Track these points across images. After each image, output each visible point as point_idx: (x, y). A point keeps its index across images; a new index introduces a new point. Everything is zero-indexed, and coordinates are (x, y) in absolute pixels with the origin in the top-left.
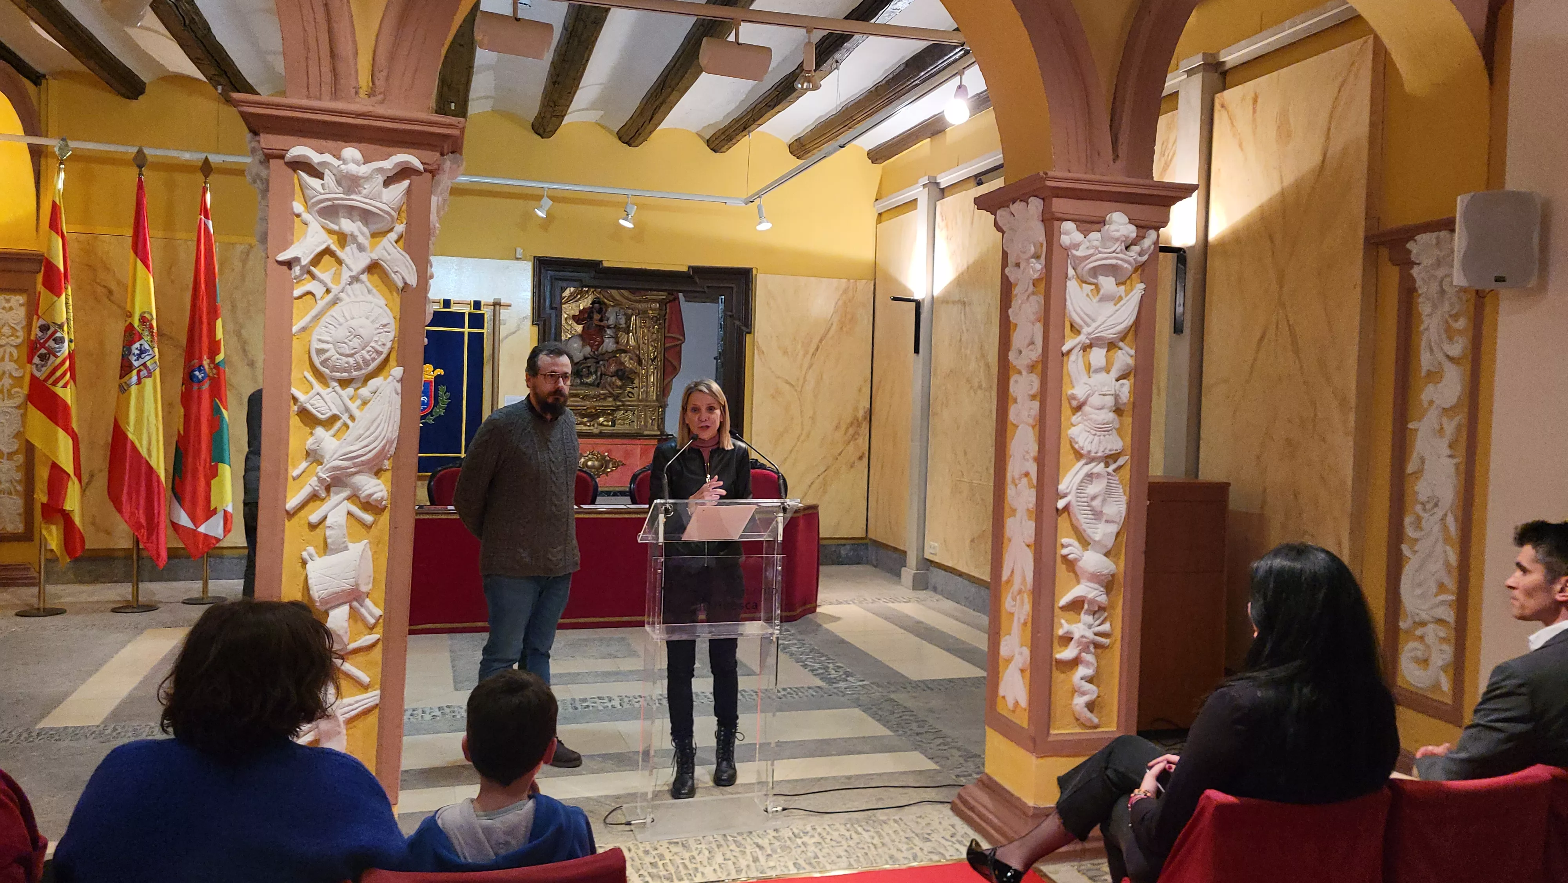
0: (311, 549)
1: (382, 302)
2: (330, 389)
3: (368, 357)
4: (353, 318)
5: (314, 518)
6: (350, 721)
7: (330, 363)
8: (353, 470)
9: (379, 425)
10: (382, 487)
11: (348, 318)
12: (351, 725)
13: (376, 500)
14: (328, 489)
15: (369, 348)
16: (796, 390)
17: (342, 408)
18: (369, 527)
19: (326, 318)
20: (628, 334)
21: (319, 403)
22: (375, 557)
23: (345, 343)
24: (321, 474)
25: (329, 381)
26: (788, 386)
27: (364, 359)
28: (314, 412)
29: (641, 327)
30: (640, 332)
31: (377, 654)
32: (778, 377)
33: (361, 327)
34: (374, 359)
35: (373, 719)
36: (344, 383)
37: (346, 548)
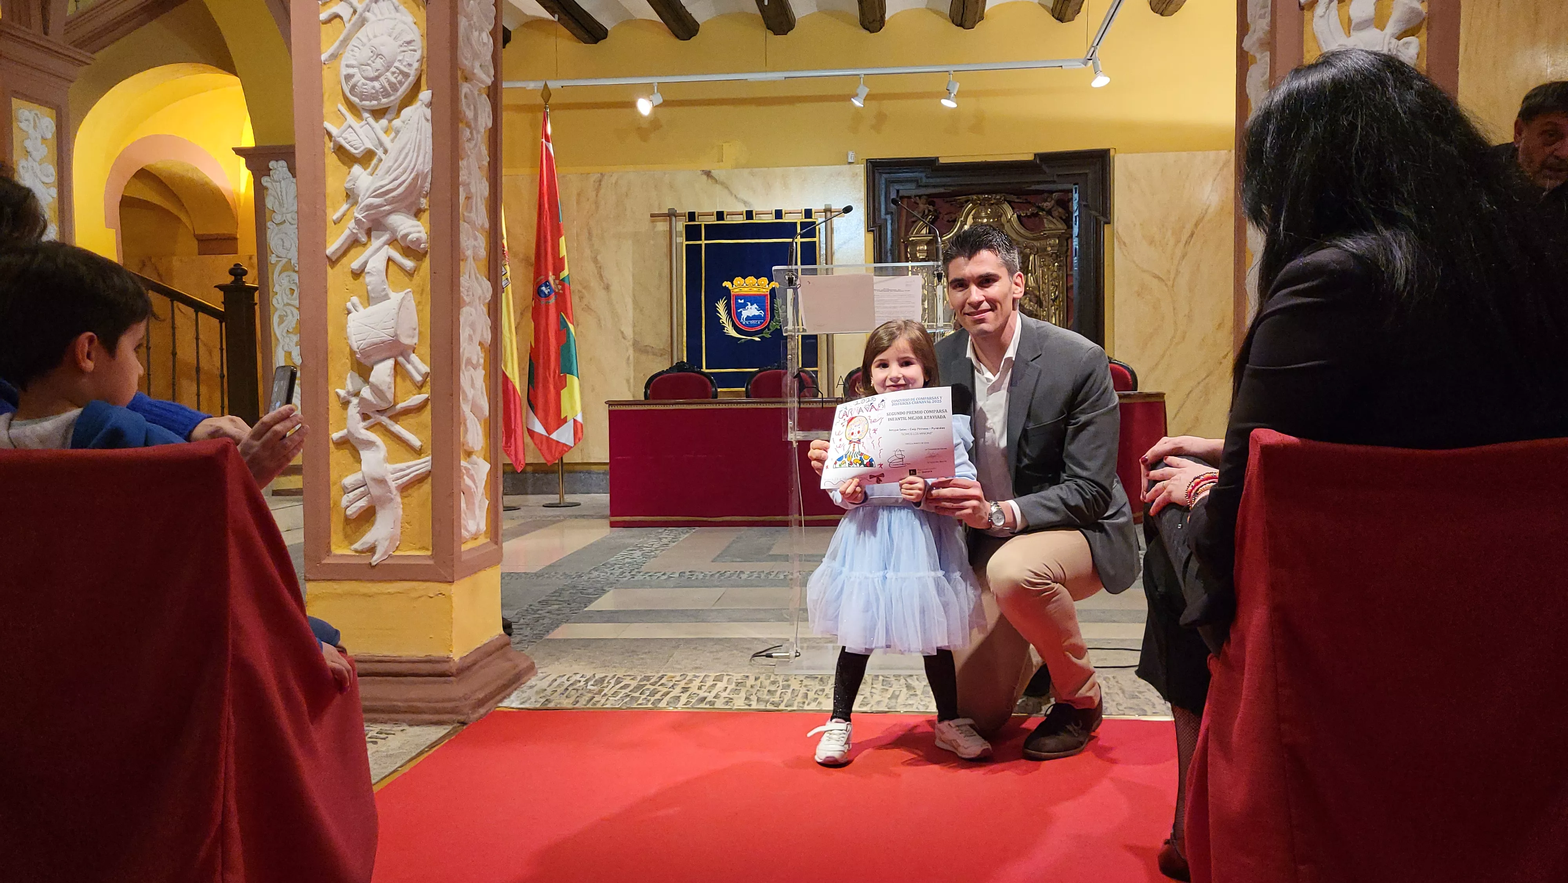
0: (355, 299)
1: (410, 19)
2: (364, 122)
3: (393, 80)
4: (375, 37)
5: (355, 265)
6: (404, 489)
7: (357, 90)
8: (387, 208)
9: (407, 154)
10: (421, 228)
11: (371, 36)
12: (405, 494)
13: (412, 242)
14: (369, 233)
15: (393, 69)
16: (1166, 285)
17: (377, 142)
18: (410, 274)
19: (354, 42)
20: (1027, 274)
21: (350, 136)
22: (420, 307)
23: (368, 65)
24: (356, 215)
25: (362, 112)
26: (1155, 281)
27: (391, 84)
28: (347, 147)
29: (1040, 266)
30: (1039, 272)
31: (426, 415)
32: (1144, 271)
33: (383, 45)
34: (401, 83)
35: (427, 487)
36: (378, 113)
37: (386, 297)
